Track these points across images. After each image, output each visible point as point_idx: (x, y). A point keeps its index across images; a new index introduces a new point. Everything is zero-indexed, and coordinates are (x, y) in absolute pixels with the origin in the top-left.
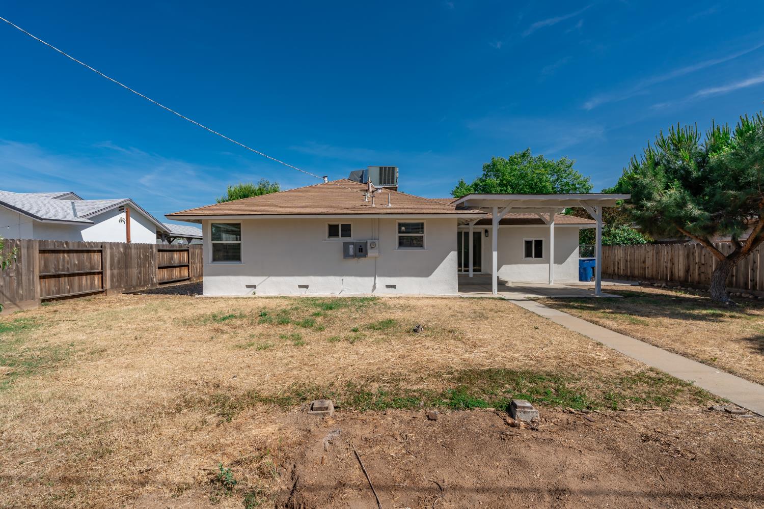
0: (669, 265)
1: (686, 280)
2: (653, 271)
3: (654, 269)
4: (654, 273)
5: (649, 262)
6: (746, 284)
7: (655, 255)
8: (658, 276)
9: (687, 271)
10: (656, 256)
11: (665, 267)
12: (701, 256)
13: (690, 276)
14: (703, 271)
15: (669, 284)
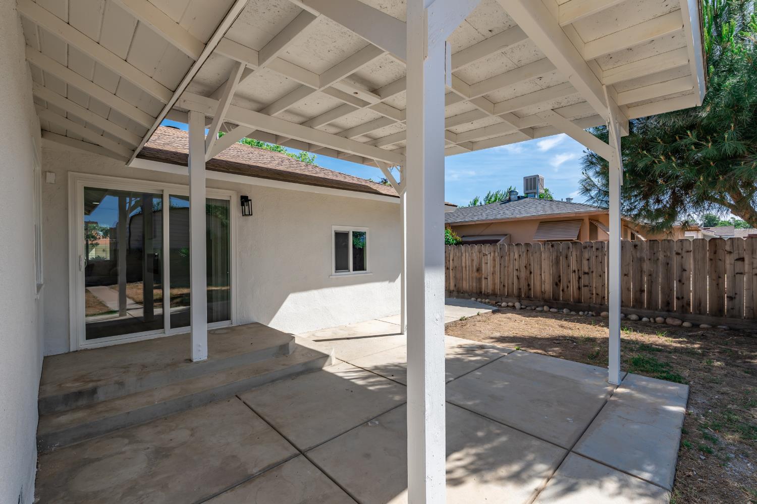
0: (523, 274)
1: (556, 298)
2: (494, 284)
3: (497, 281)
4: (498, 287)
5: (487, 268)
6: (668, 304)
7: (498, 259)
8: (504, 290)
9: (557, 283)
10: (500, 260)
11: (515, 278)
12: (581, 261)
13: (563, 290)
14: (587, 283)
15: (525, 302)
